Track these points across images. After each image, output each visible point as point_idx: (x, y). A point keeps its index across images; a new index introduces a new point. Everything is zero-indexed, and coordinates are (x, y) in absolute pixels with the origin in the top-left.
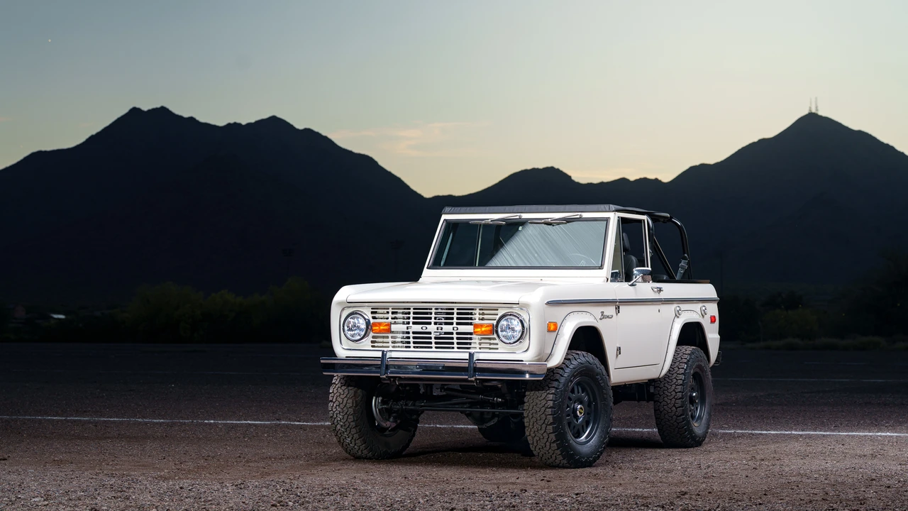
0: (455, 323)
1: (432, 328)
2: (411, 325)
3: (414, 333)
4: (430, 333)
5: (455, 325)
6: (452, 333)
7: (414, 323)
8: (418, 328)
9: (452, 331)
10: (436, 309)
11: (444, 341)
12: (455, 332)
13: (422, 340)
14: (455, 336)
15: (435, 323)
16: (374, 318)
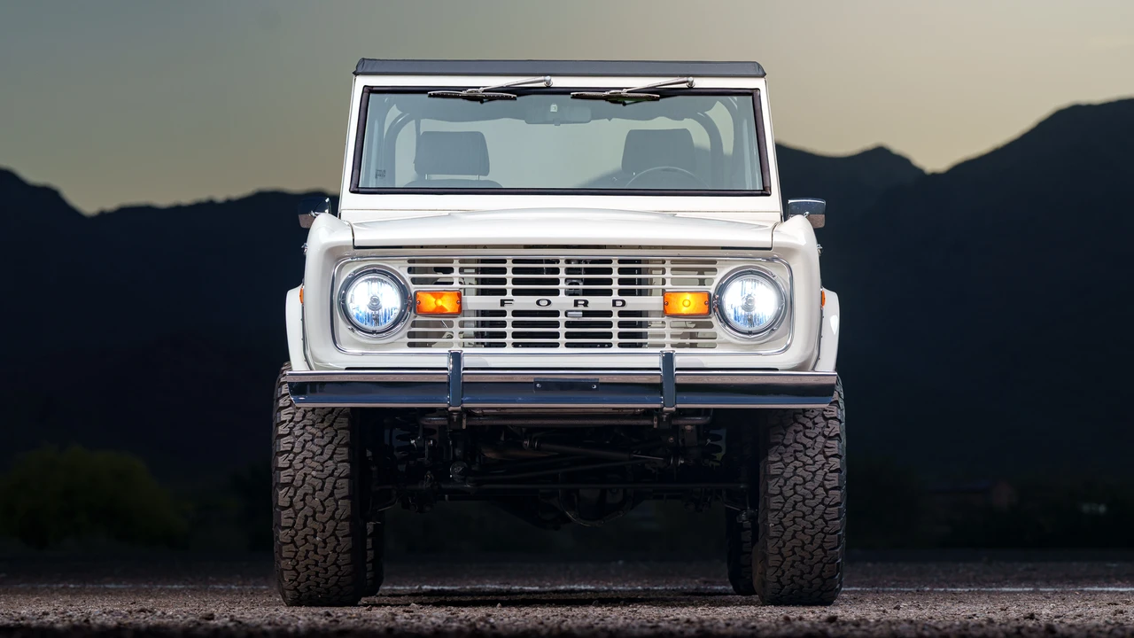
0: (615, 292)
1: (562, 302)
2: (509, 295)
3: (515, 313)
4: (556, 314)
5: (615, 296)
6: (609, 314)
7: (515, 292)
8: (528, 303)
9: (610, 308)
10: (568, 261)
11: (589, 331)
12: (615, 311)
13: (536, 330)
14: (615, 319)
15: (569, 293)
16: (414, 281)
